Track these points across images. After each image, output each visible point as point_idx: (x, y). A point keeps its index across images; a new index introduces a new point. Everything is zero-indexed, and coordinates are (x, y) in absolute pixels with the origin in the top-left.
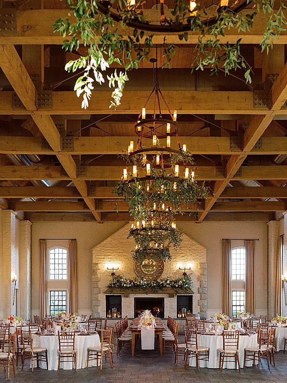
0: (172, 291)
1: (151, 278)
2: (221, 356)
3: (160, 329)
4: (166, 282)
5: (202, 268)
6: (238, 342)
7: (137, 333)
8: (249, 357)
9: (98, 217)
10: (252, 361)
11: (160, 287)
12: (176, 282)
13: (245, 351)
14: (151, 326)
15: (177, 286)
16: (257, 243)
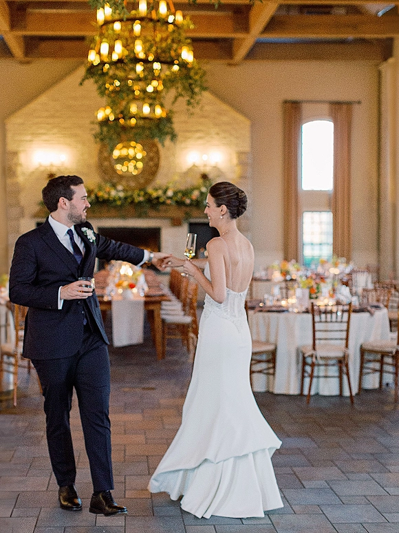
0: (178, 213)
1: (133, 184)
2: (305, 364)
3: (157, 299)
4: (165, 192)
5: (242, 163)
6: (348, 331)
7: (104, 307)
8: (371, 365)
9: (17, 49)
10: (377, 374)
11: (153, 204)
12: (186, 193)
13: (363, 351)
14: (135, 290)
15: (188, 201)
16: (357, 110)
